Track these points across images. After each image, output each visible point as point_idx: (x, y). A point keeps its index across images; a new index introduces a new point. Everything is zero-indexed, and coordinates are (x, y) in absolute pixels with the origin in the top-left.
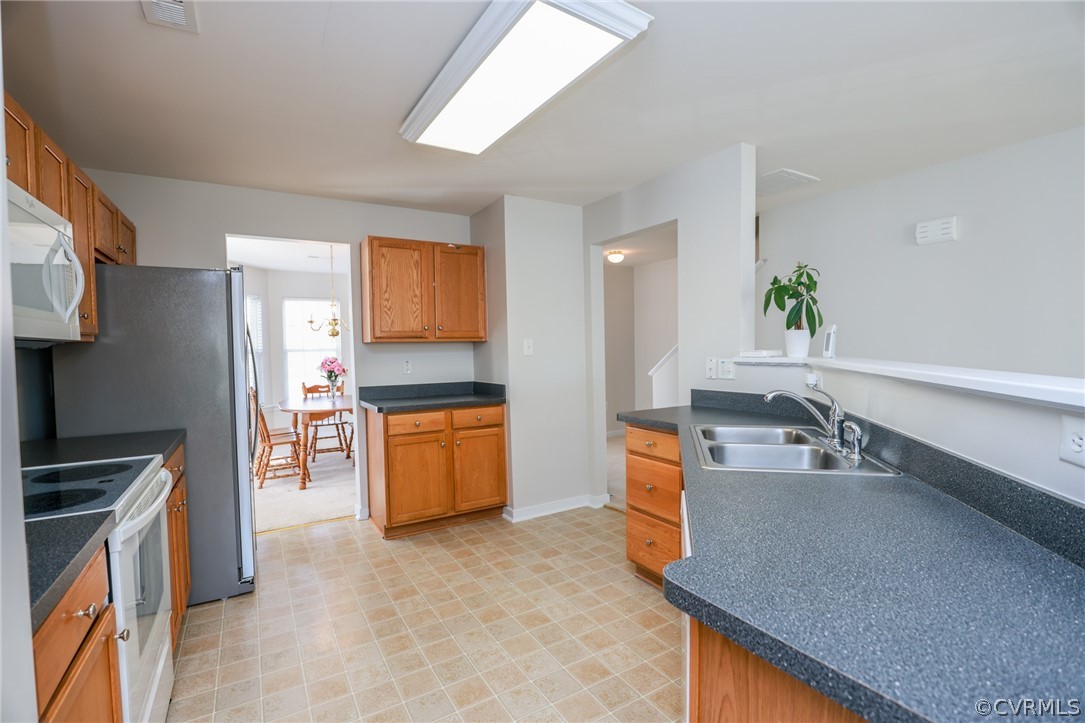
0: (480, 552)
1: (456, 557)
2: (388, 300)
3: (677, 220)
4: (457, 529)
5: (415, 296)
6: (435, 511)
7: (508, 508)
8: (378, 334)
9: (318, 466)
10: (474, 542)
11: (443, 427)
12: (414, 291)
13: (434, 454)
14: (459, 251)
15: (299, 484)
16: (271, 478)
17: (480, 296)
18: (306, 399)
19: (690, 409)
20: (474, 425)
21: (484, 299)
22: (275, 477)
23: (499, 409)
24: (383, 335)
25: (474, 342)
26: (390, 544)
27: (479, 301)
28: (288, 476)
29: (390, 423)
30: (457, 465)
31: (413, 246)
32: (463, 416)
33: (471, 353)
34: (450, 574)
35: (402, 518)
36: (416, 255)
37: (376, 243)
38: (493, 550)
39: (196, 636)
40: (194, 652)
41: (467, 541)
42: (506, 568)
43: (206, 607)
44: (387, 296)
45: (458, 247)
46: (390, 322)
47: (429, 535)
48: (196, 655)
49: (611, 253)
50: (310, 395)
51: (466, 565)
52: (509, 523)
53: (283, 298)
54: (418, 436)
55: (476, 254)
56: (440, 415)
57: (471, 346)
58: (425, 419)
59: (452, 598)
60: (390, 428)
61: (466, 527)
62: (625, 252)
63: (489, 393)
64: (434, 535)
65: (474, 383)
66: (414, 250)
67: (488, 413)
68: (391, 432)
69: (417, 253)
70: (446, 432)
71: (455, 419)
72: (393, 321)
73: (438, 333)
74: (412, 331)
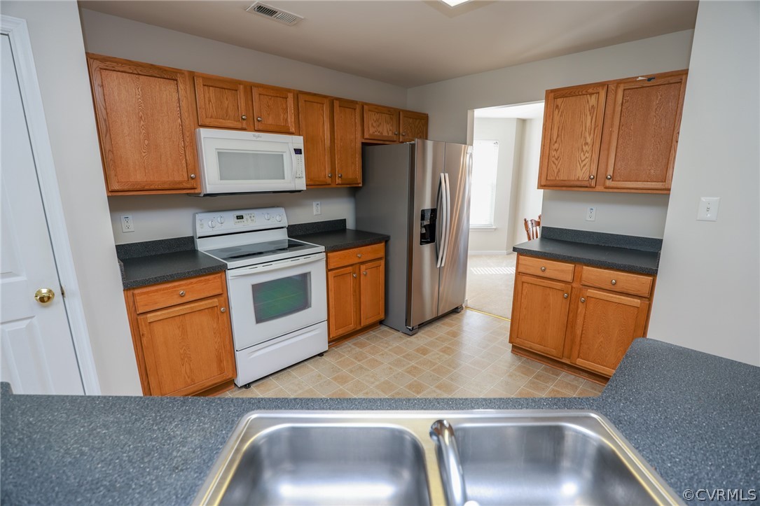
2: (556, 150)
5: (586, 144)
6: (549, 350)
11: (569, 280)
12: (586, 139)
13: (557, 303)
20: (608, 288)
23: (648, 279)
24: (548, 183)
29: (520, 262)
31: (590, 91)
32: (594, 274)
35: (520, 342)
36: (593, 99)
37: (553, 95)
44: (556, 145)
45: (650, 80)
46: (556, 171)
54: (543, 281)
56: (568, 268)
58: (553, 266)
66: (591, 94)
67: (630, 280)
68: (522, 270)
69: (594, 97)
70: (573, 285)
71: (585, 275)
72: (559, 171)
73: (609, 183)
74: (578, 180)
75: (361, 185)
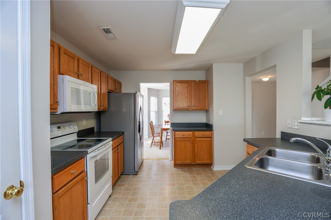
0: (199, 177)
1: (191, 177)
2: (178, 98)
3: (276, 65)
4: (195, 169)
5: (186, 97)
6: (188, 162)
7: (213, 165)
8: (175, 108)
9: (167, 143)
10: (198, 174)
11: (192, 137)
12: (186, 95)
14: (200, 82)
15: (159, 148)
16: (153, 145)
17: (207, 96)
18: (165, 124)
19: (280, 139)
20: (202, 137)
21: (208, 97)
22: (155, 145)
23: (211, 132)
24: (176, 108)
25: (206, 110)
26: (174, 169)
27: (207, 98)
28: (157, 145)
29: (176, 134)
30: (196, 149)
31: (186, 82)
32: (198, 134)
33: (205, 114)
34: (187, 182)
35: (179, 162)
36: (186, 85)
37: (175, 82)
38: (203, 178)
39: (122, 182)
40: (120, 186)
41: (196, 173)
42: (204, 185)
43: (127, 176)
44: (178, 97)
45: (199, 81)
46: (178, 104)
47: (186, 169)
48: (120, 187)
49: (263, 78)
50: (166, 123)
51: (192, 181)
52: (213, 170)
53: (163, 97)
54: (184, 139)
55: (206, 83)
56: (191, 133)
57: (205, 111)
58: (186, 133)
59: (184, 190)
60: (176, 135)
61: (199, 169)
62: (269, 76)
63: (208, 127)
64: (188, 169)
65: (206, 123)
66: (186, 83)
67: (207, 133)
68: (176, 137)
69: (186, 84)
70: (193, 138)
71: (195, 135)
72: (179, 104)
73: (193, 108)
74: (185, 107)
75: (107, 110)
